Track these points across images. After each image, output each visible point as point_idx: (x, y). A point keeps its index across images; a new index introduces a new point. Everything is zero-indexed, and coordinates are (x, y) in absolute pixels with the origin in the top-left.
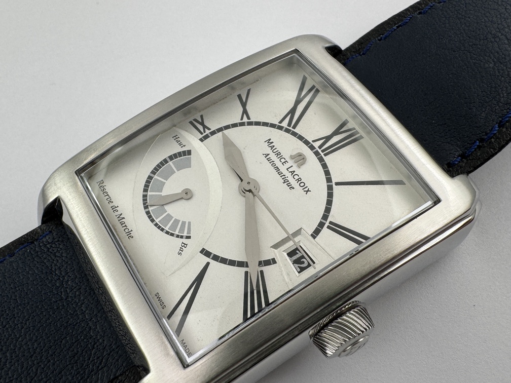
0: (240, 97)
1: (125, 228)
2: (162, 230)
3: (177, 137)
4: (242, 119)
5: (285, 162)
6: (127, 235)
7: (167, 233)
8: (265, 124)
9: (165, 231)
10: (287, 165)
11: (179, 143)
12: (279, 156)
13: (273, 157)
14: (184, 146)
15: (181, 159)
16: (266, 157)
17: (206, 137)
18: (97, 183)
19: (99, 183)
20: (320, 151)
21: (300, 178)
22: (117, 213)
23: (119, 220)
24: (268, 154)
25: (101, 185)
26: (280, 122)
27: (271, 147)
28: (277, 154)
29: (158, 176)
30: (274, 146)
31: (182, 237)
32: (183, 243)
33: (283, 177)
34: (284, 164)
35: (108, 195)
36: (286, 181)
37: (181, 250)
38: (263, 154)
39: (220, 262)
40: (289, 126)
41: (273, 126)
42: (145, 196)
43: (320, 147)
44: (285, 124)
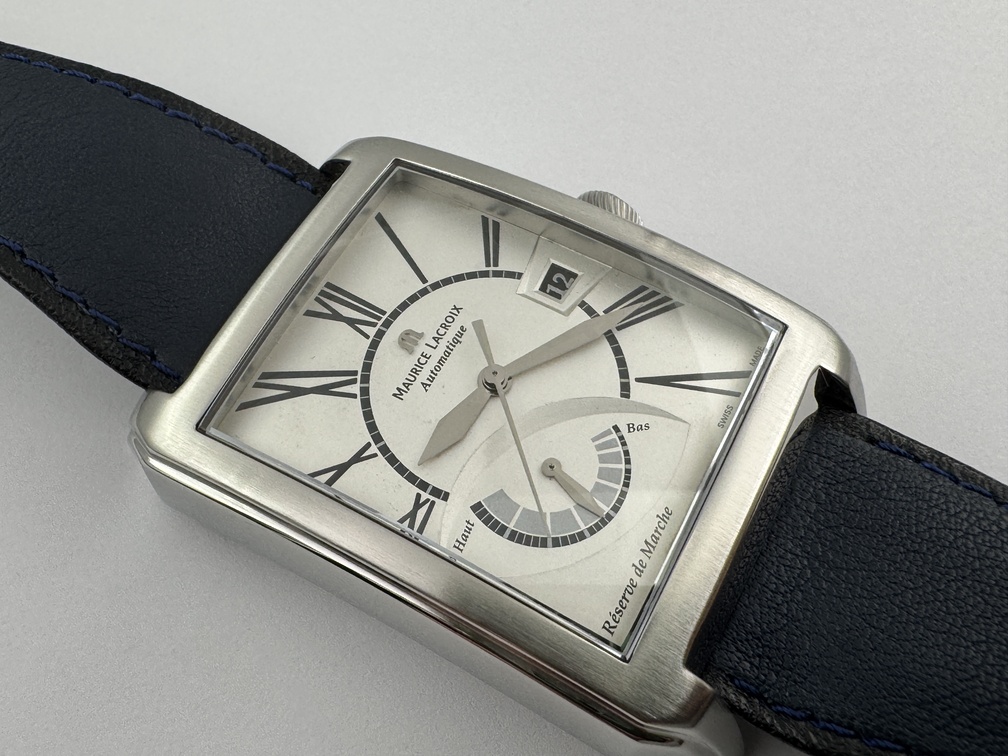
1: (659, 530)
2: (628, 471)
4: (375, 455)
5: (425, 357)
6: (668, 518)
9: (628, 466)
10: (428, 351)
11: (466, 534)
12: (418, 369)
13: (423, 376)
16: (429, 385)
18: (612, 633)
19: (612, 630)
22: (646, 560)
23: (654, 548)
24: (423, 384)
25: (613, 624)
26: (354, 396)
27: (407, 387)
30: (404, 384)
33: (451, 347)
35: (624, 597)
36: (456, 341)
37: (640, 428)
40: (354, 382)
41: (366, 404)
42: (592, 531)
43: (373, 325)
44: (355, 389)
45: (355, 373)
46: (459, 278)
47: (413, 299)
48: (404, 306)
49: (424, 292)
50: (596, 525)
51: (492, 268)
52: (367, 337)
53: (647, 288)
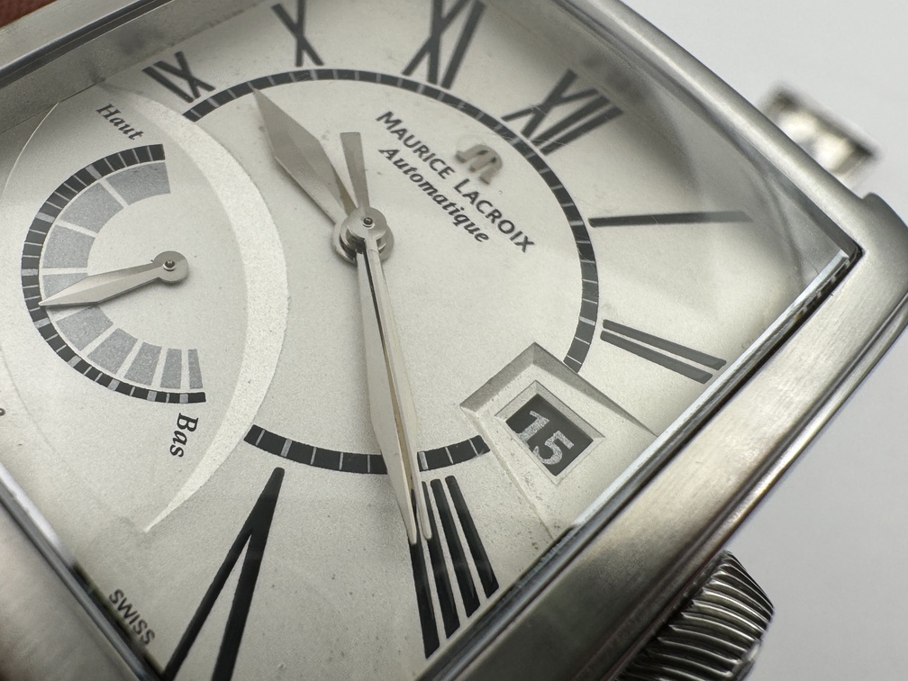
0: (279, 10)
3: (112, 110)
7: (123, 388)
8: (368, 77)
14: (139, 134)
15: (135, 171)
17: (204, 109)
20: (528, 142)
21: (497, 211)
28: (419, 149)
29: (65, 218)
31: (175, 398)
32: (181, 417)
34: (444, 174)
38: (382, 152)
39: (316, 464)
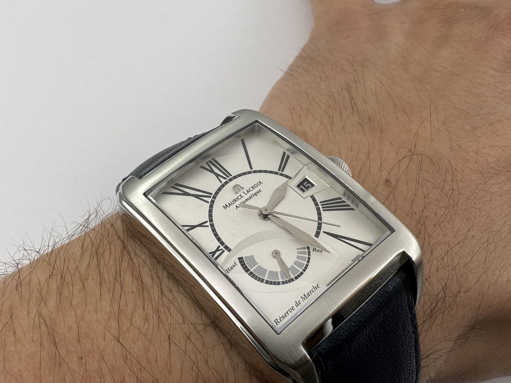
0: (188, 230)
1: (311, 292)
2: (307, 265)
3: (228, 270)
4: (208, 226)
5: (241, 196)
6: (317, 289)
7: (308, 262)
10: (243, 195)
11: (233, 267)
12: (237, 200)
13: (238, 203)
14: (235, 263)
15: (247, 263)
16: (239, 207)
17: (226, 247)
18: (277, 324)
20: (228, 179)
21: (251, 187)
22: (301, 301)
23: (306, 298)
24: (236, 206)
25: (279, 321)
26: (208, 202)
27: (230, 206)
28: (235, 201)
29: (264, 277)
30: (229, 204)
31: (309, 252)
32: (313, 251)
33: (253, 196)
35: (287, 312)
36: (256, 194)
37: (318, 251)
38: (237, 209)
39: (321, 226)
40: (210, 197)
41: (211, 206)
42: (283, 283)
43: (225, 179)
44: (209, 200)
45: (212, 194)
46: (266, 172)
47: (244, 174)
48: (240, 175)
49: (249, 173)
50: (286, 281)
51: (280, 172)
52: (221, 182)
53: (341, 199)
